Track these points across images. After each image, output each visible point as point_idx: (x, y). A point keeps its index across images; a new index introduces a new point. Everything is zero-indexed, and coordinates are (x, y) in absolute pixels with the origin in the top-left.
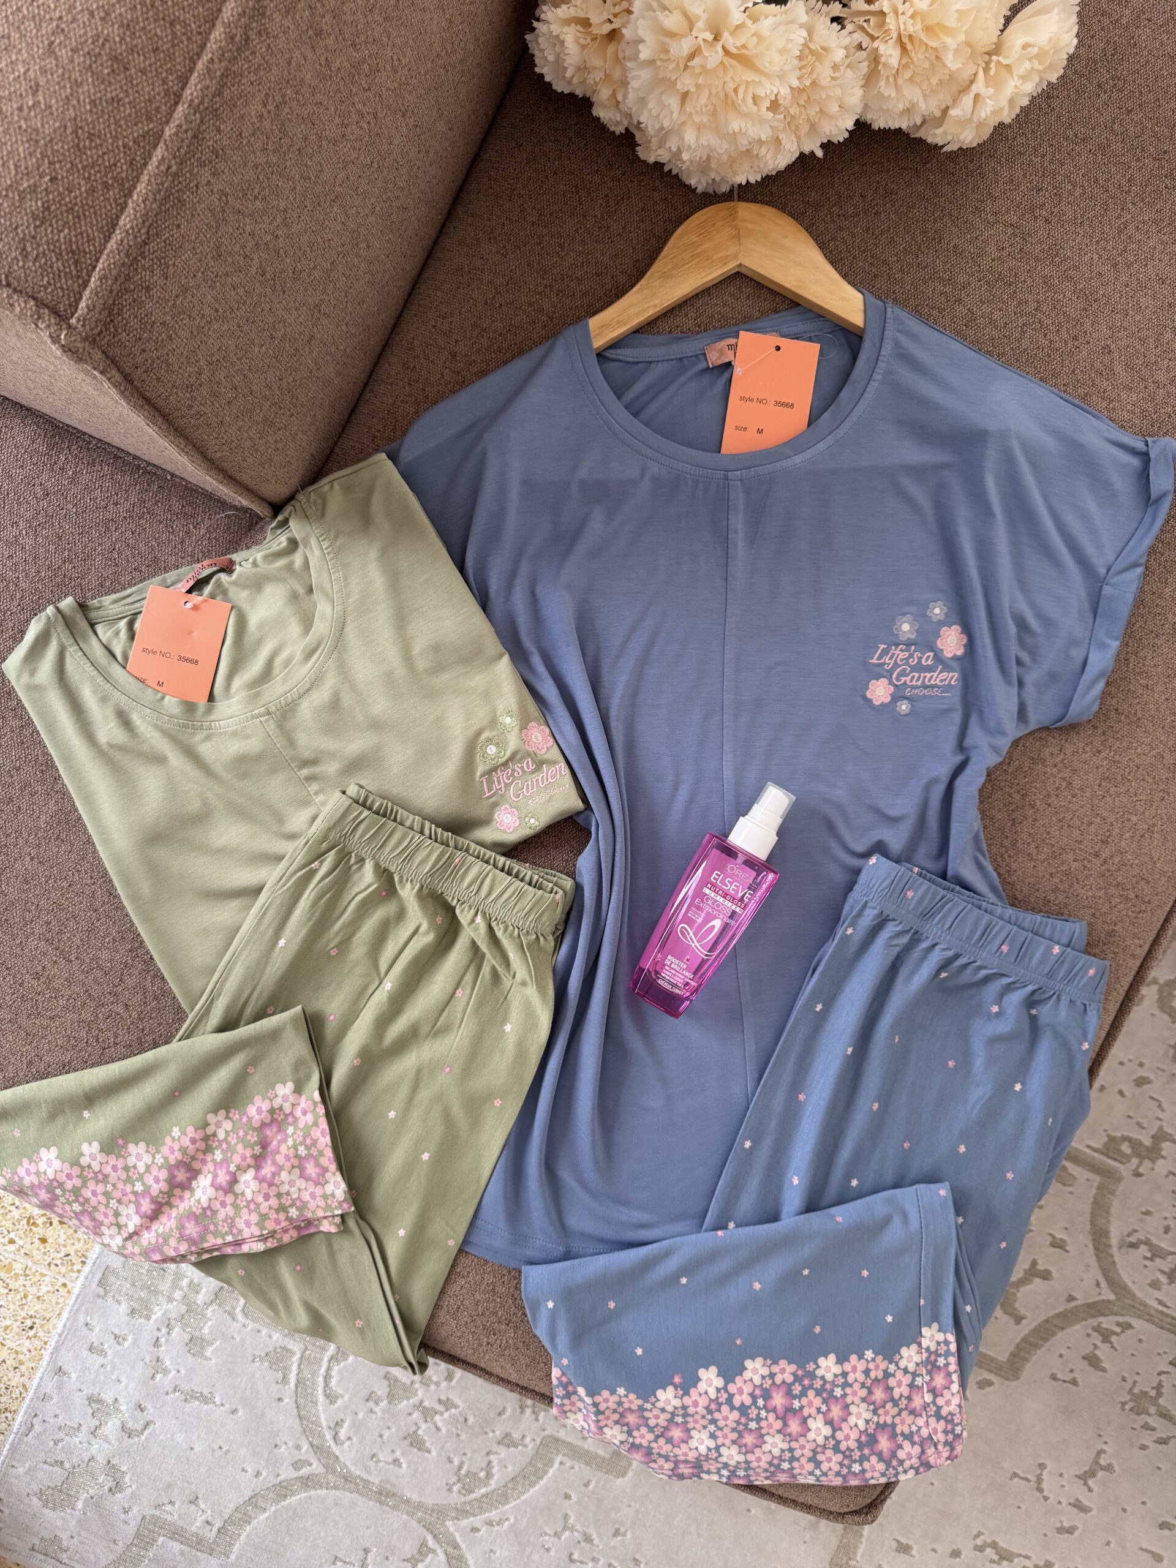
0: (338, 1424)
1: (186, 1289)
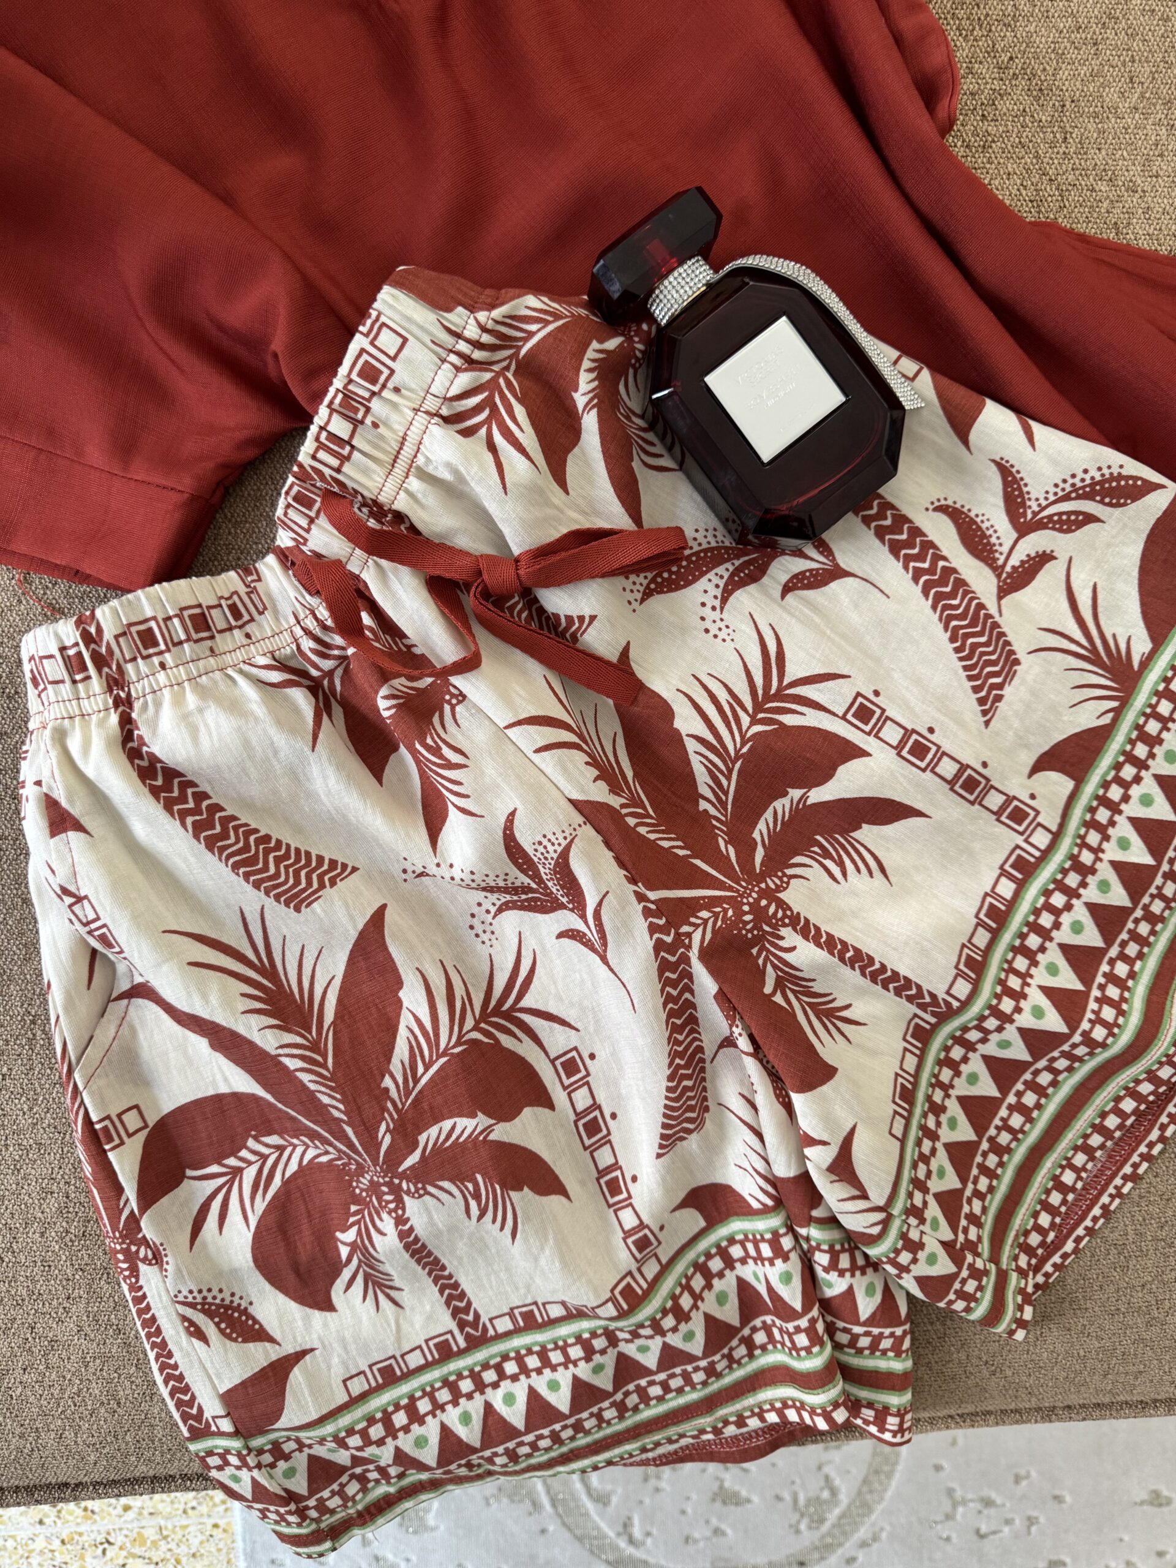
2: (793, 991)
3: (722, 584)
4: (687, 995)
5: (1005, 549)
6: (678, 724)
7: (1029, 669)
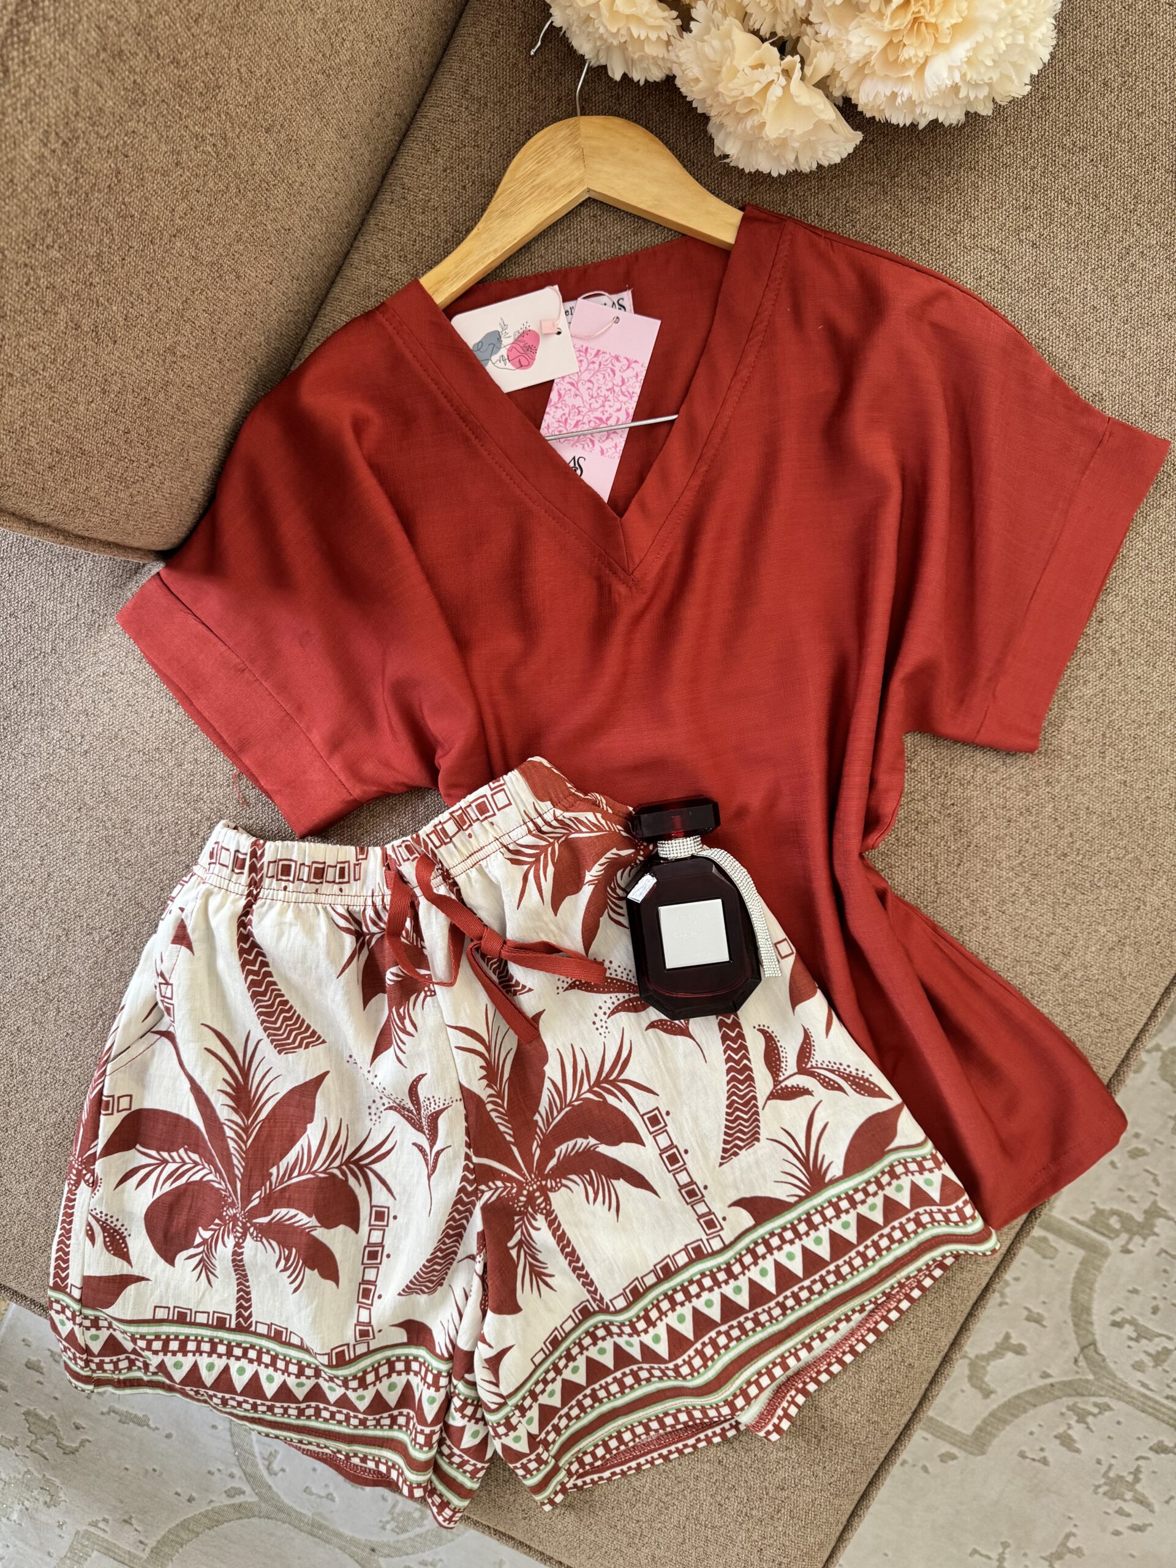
2: (525, 1252)
3: (617, 1003)
4: (464, 1221)
5: (787, 1074)
6: (547, 1068)
7: (763, 1147)
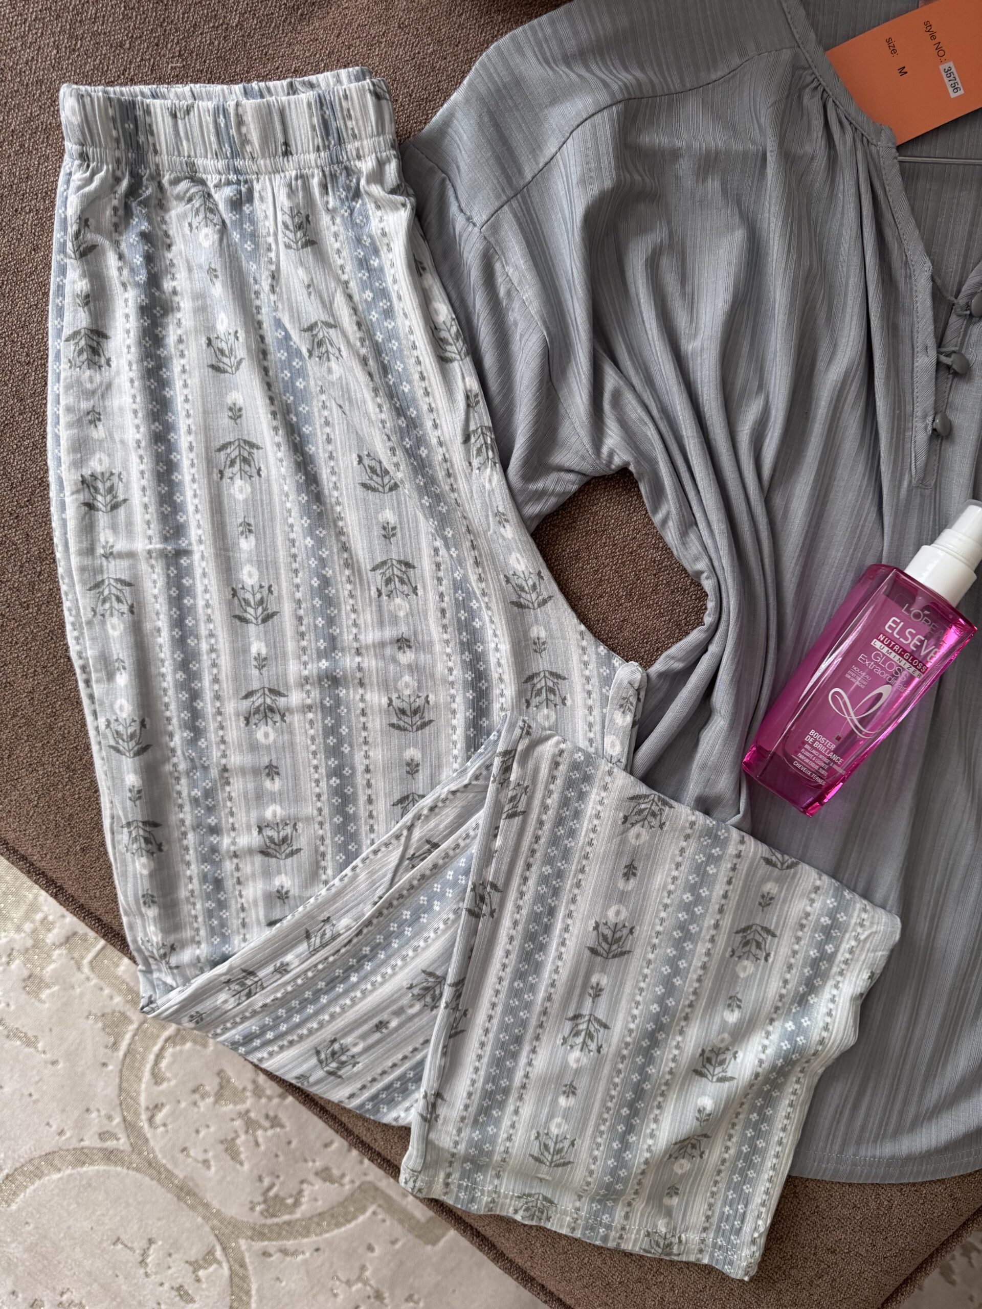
0: (157, 1107)
1: (37, 924)
